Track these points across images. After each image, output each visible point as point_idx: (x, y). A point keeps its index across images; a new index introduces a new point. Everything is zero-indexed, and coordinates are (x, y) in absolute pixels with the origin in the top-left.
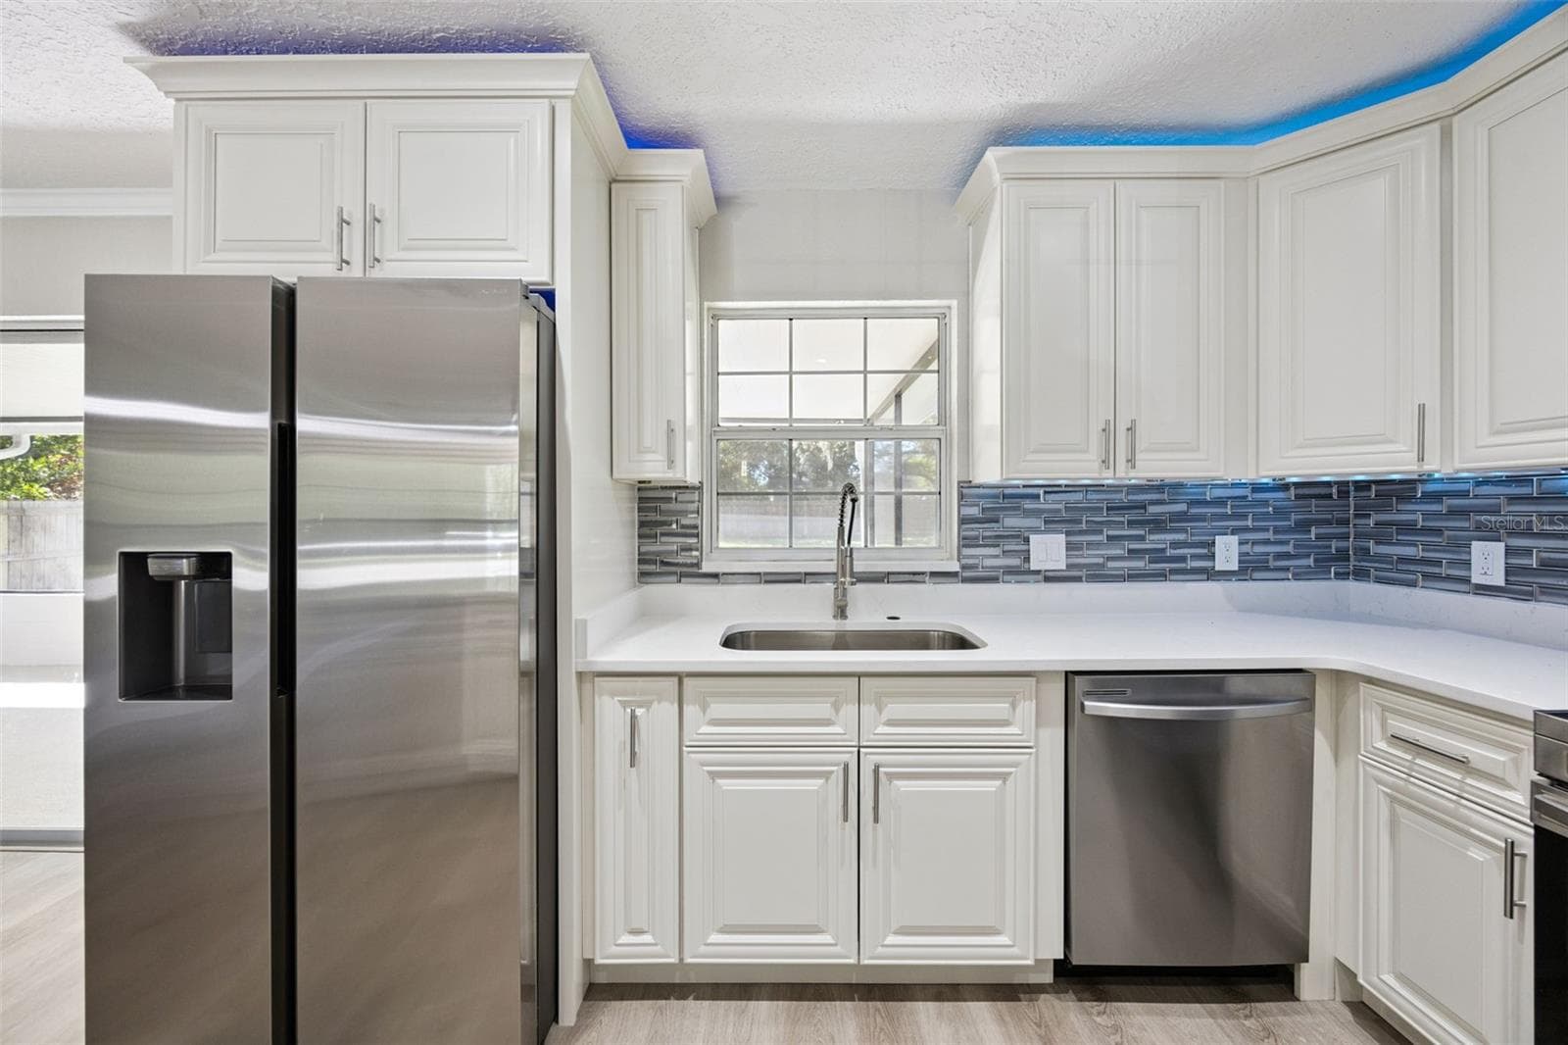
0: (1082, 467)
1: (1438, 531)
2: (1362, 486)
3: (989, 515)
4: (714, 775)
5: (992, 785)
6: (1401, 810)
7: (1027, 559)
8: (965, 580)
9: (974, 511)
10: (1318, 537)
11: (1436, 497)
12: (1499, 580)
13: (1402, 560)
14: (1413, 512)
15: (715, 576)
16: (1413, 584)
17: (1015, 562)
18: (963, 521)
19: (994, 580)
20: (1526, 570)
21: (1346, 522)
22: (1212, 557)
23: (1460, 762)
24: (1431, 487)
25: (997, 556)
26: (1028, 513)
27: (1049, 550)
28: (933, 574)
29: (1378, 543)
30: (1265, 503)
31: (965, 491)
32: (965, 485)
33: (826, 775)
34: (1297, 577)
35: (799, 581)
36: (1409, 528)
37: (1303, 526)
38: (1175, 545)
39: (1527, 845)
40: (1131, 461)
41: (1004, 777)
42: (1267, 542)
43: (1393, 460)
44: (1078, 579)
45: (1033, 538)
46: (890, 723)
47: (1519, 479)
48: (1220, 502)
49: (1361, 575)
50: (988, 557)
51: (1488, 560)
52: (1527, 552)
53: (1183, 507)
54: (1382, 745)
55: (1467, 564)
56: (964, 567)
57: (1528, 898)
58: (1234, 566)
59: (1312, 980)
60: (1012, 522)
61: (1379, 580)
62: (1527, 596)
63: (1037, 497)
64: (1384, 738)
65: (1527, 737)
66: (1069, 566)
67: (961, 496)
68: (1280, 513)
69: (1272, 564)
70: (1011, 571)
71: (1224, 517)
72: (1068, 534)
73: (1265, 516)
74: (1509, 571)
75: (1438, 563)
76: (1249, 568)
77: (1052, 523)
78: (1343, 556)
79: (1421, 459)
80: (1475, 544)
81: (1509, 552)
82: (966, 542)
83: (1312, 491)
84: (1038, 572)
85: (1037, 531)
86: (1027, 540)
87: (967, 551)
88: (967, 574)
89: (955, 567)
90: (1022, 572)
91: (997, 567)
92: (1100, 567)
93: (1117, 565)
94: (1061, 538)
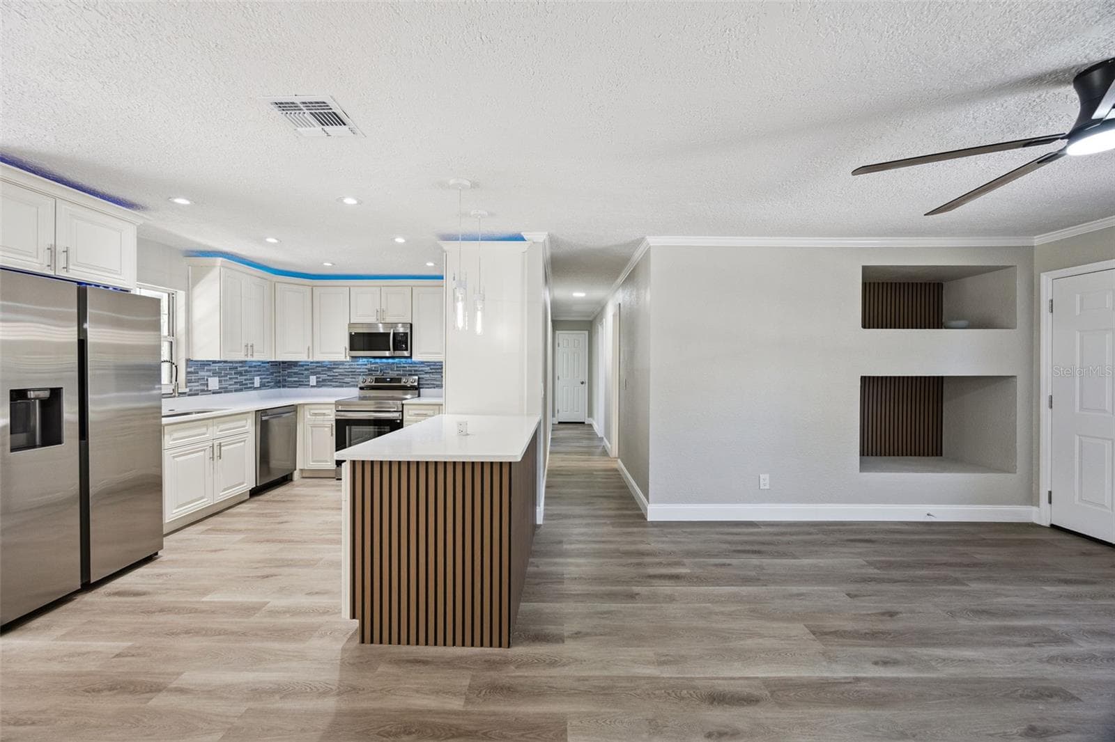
0: (240, 357)
1: (303, 374)
2: (284, 362)
3: (195, 371)
4: (174, 457)
5: (243, 443)
6: (314, 429)
7: (207, 386)
8: (189, 395)
9: (189, 370)
10: (276, 376)
11: (302, 366)
12: (315, 384)
13: (295, 381)
14: (295, 370)
16: (297, 387)
17: (204, 388)
18: (188, 373)
19: (197, 394)
20: (320, 382)
21: (280, 372)
22: (253, 383)
23: (324, 414)
24: (300, 363)
25: (198, 386)
26: (209, 370)
27: (214, 383)
28: (181, 394)
29: (288, 377)
30: (265, 367)
31: (189, 363)
33: (204, 450)
34: (271, 388)
36: (295, 373)
37: (272, 373)
38: (245, 380)
39: (334, 424)
40: (252, 355)
41: (244, 441)
42: (264, 378)
43: (301, 357)
44: (221, 392)
45: (209, 379)
46: (221, 431)
47: (317, 362)
48: (255, 366)
49: (284, 386)
50: (196, 386)
51: (313, 380)
52: (319, 378)
53: (247, 368)
54: (309, 417)
55: (309, 381)
56: (190, 390)
57: (334, 433)
58: (259, 386)
59: (296, 475)
60: (202, 373)
61: (289, 387)
62: (321, 387)
63: (210, 365)
64: (310, 415)
65: (334, 406)
66: (220, 388)
67: (187, 365)
68: (268, 370)
69: (266, 385)
70: (203, 391)
71: (255, 371)
72: (219, 377)
73: (264, 371)
74: (317, 382)
75: (303, 382)
76: (263, 386)
77: (215, 374)
78: (279, 382)
79: (309, 358)
80: (311, 377)
81: (317, 378)
82: (188, 381)
83: (276, 364)
84: (210, 391)
85: (210, 376)
86: (207, 380)
87: (189, 385)
88: (190, 393)
89: (187, 390)
90: (206, 391)
91: (197, 390)
92: (227, 388)
93: (231, 387)
94: (217, 379)
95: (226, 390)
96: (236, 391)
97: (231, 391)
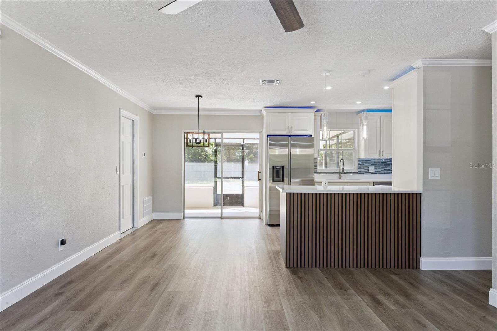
0: (376, 156)
3: (362, 163)
7: (368, 170)
8: (359, 174)
15: (319, 173)
17: (367, 171)
18: (358, 164)
19: (364, 174)
25: (363, 170)
26: (369, 163)
27: (372, 169)
28: (354, 173)
32: (359, 159)
35: (332, 174)
40: (383, 156)
44: (376, 174)
45: (369, 167)
50: (362, 170)
60: (366, 165)
63: (370, 161)
66: (375, 172)
67: (358, 160)
70: (366, 172)
72: (375, 166)
77: (372, 165)
82: (359, 168)
84: (370, 172)
85: (370, 166)
86: (368, 167)
87: (359, 169)
88: (359, 173)
89: (357, 171)
90: (368, 172)
91: (364, 172)
92: (380, 172)
93: (383, 171)
94: (374, 167)
95: (380, 173)
96: (385, 173)
97: (383, 173)
